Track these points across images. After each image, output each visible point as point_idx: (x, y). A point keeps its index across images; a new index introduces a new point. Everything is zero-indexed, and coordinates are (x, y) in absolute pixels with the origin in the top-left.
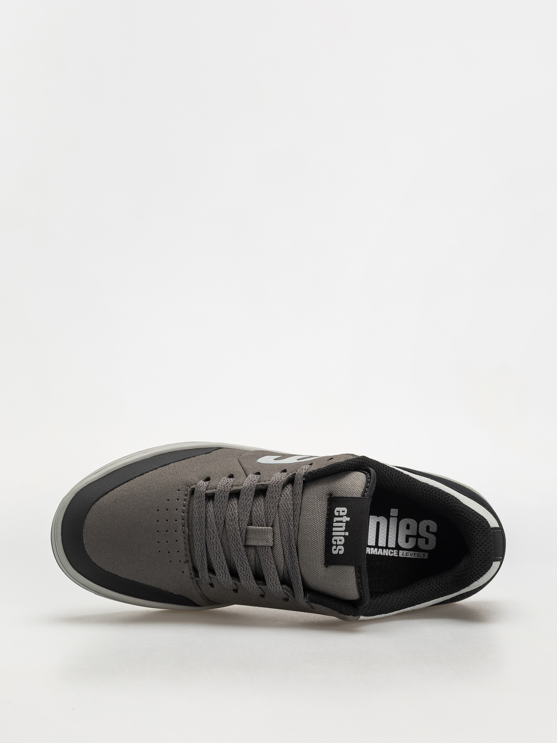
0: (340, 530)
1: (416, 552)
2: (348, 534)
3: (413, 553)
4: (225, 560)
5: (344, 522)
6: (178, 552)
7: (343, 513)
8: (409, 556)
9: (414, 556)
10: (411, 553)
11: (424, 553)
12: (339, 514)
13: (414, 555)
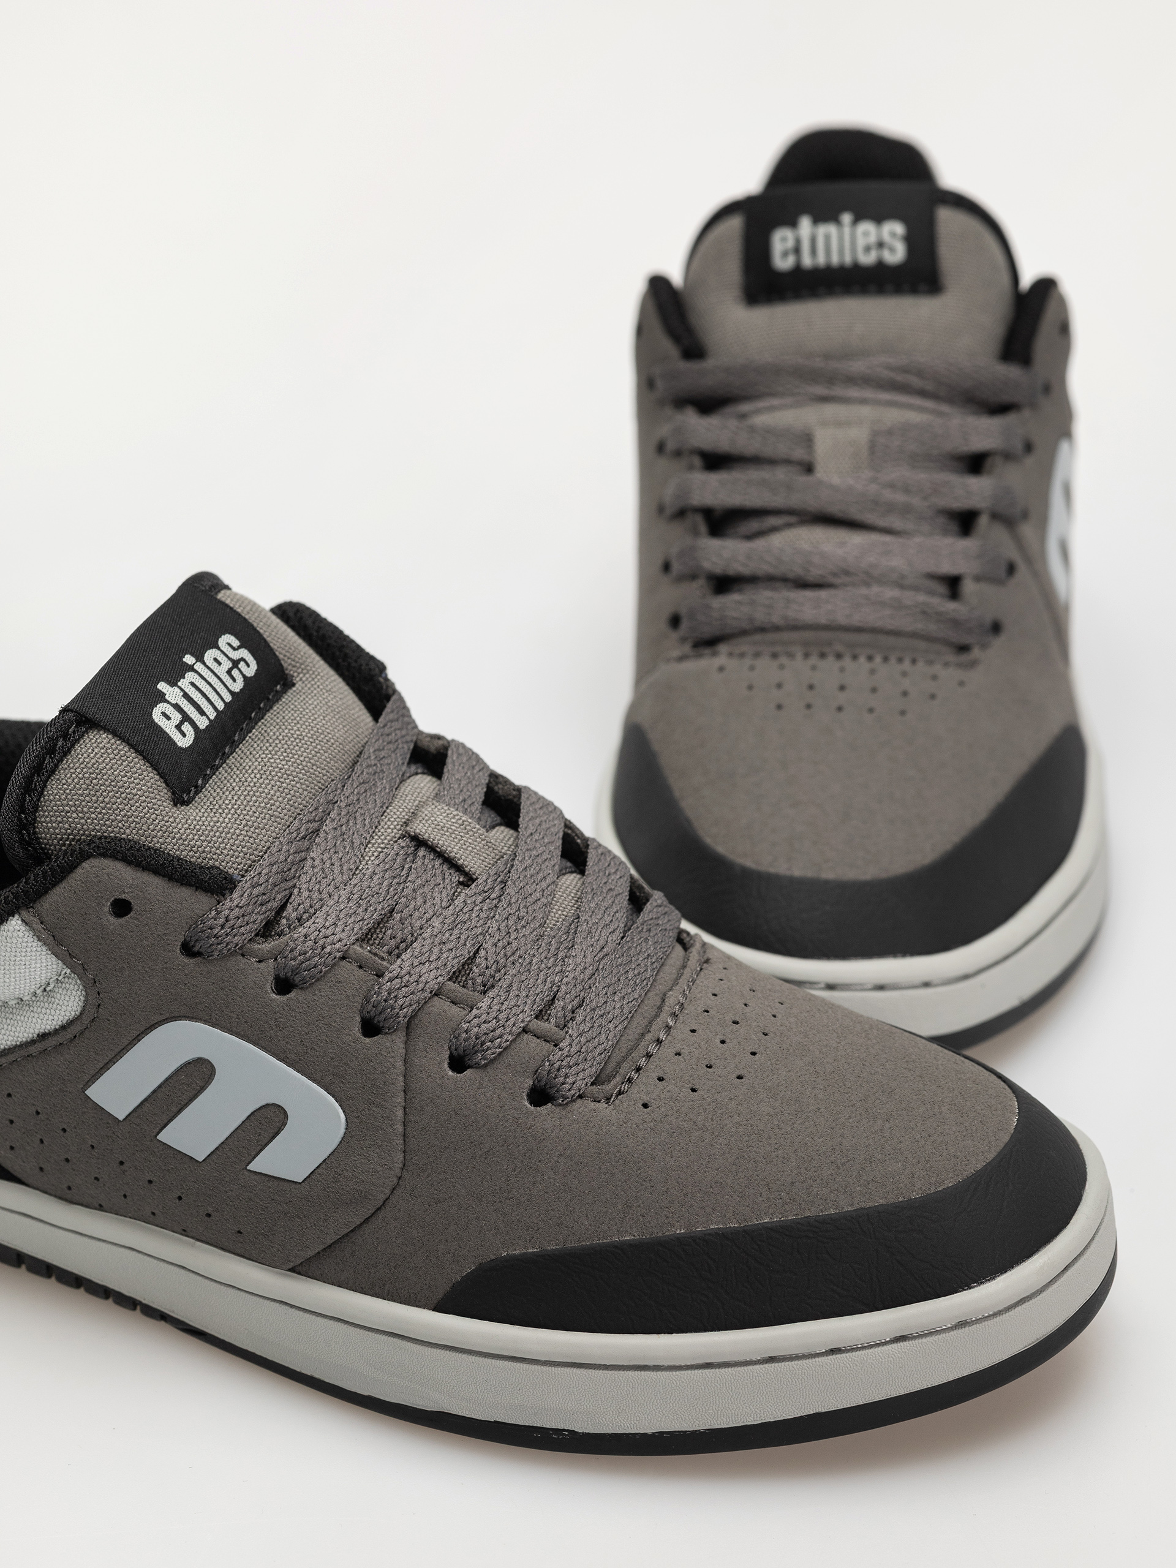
0: (204, 683)
2: (190, 656)
5: (181, 690)
7: (168, 713)
12: (182, 723)
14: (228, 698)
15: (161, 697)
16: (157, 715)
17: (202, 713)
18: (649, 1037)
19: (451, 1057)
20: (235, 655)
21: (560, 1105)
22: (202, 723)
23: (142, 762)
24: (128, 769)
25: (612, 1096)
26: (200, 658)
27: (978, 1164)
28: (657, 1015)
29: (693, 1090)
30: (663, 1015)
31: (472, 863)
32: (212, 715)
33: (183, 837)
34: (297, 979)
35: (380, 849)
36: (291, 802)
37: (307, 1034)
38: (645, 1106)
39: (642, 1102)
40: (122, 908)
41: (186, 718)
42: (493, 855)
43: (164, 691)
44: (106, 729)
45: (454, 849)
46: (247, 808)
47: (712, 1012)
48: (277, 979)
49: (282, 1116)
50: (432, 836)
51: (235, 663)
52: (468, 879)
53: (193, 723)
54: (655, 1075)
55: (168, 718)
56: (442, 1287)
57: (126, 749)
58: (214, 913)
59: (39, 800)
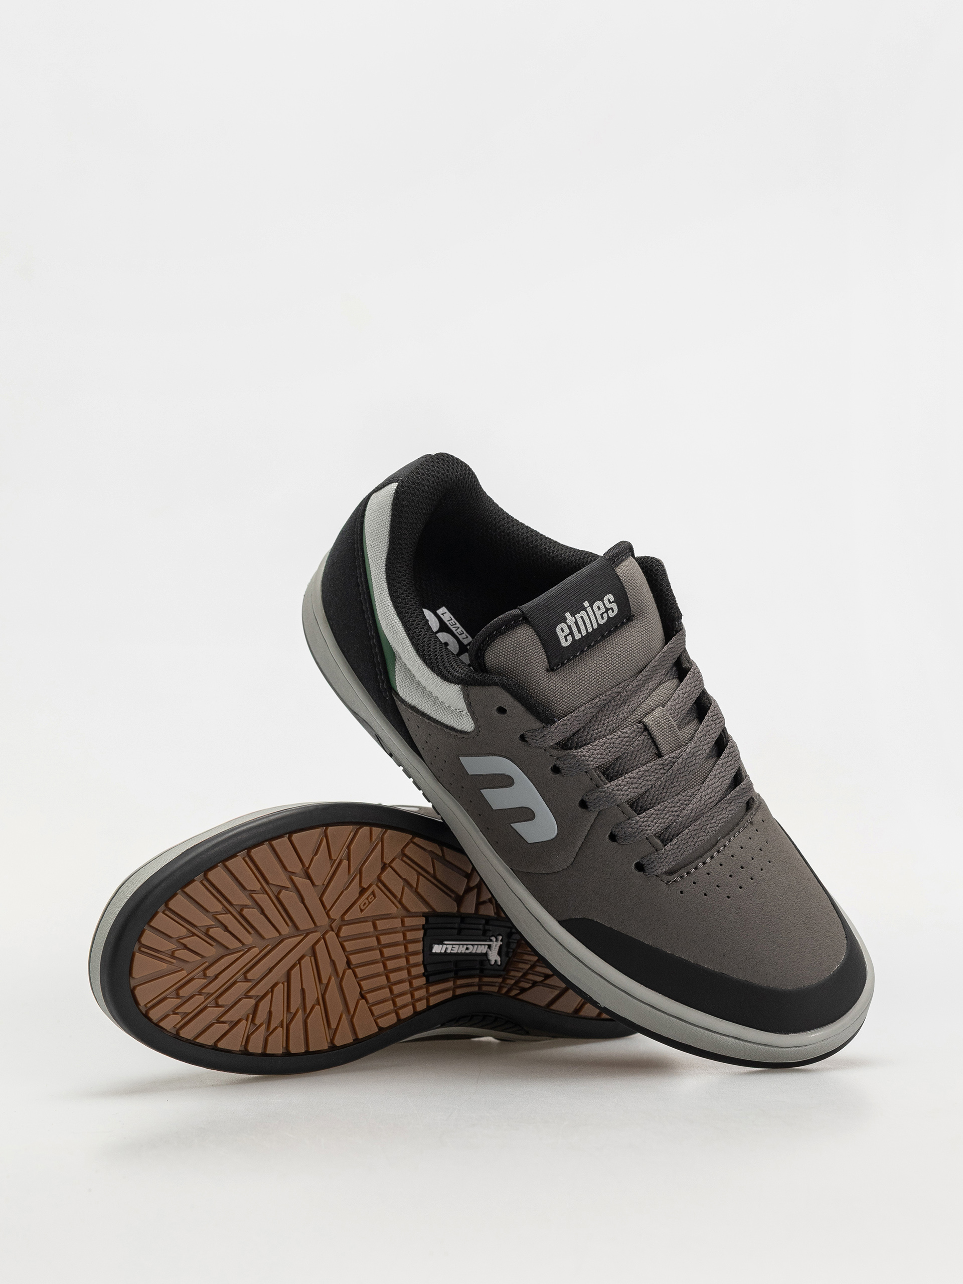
0: (588, 618)
1: (450, 626)
2: (586, 602)
3: (453, 627)
4: (718, 763)
5: (575, 619)
6: (750, 838)
7: (564, 629)
8: (461, 628)
9: (456, 624)
10: (456, 630)
11: (442, 616)
12: (568, 635)
13: (453, 625)
14: (595, 626)
15: (564, 620)
16: (558, 629)
17: (580, 631)
18: (701, 859)
19: (611, 833)
20: (609, 606)
21: (646, 875)
22: (578, 636)
23: (542, 648)
24: (534, 649)
25: (671, 881)
26: (591, 605)
27: (806, 984)
28: (710, 850)
29: (705, 895)
30: (713, 851)
31: (664, 748)
32: (584, 633)
33: (544, 689)
34: (563, 771)
35: (628, 725)
36: (599, 689)
37: (557, 794)
38: (682, 892)
39: (681, 890)
40: (502, 710)
41: (571, 633)
42: (677, 745)
43: (567, 617)
44: (533, 627)
45: (660, 739)
46: (578, 686)
47: (735, 858)
48: (555, 766)
49: (533, 816)
50: (653, 729)
51: (607, 610)
52: (659, 755)
53: (573, 637)
54: (693, 880)
55: (563, 631)
56: (565, 917)
57: (538, 640)
58: (540, 731)
59: (491, 642)
